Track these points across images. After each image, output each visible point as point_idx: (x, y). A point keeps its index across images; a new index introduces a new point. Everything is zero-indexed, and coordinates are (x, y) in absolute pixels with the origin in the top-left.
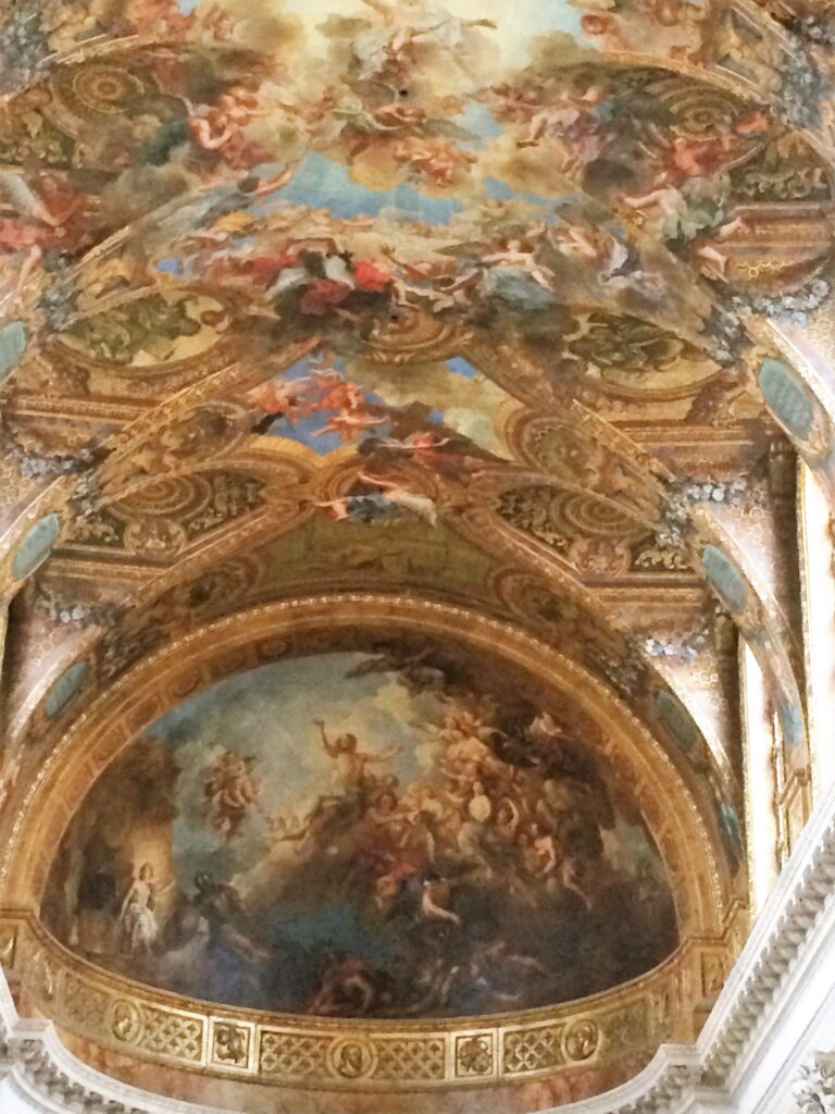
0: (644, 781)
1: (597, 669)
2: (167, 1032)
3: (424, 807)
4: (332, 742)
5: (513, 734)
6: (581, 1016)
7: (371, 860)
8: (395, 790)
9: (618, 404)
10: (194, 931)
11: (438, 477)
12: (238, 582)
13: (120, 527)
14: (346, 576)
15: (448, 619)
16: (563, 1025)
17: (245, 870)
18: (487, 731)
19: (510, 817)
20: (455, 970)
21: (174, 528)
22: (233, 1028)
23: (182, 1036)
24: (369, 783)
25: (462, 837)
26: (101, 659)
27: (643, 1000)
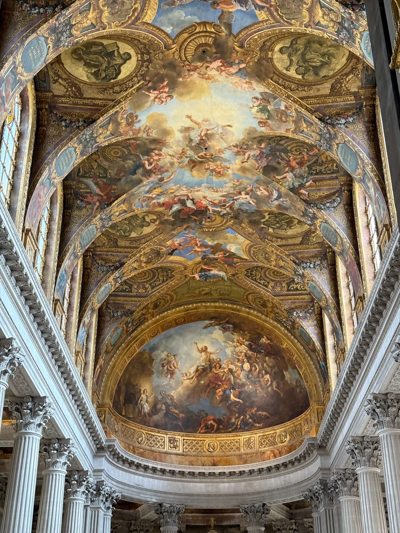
0: (296, 355)
1: (279, 322)
2: (154, 441)
3: (229, 368)
4: (200, 349)
5: (255, 343)
6: (282, 429)
7: (214, 385)
8: (220, 363)
9: (279, 240)
10: (161, 409)
11: (226, 265)
12: (168, 301)
13: (131, 286)
14: (201, 297)
15: (232, 309)
16: (276, 433)
17: (176, 390)
18: (247, 343)
19: (256, 369)
20: (242, 417)
21: (147, 286)
22: (174, 438)
23: (159, 442)
24: (212, 361)
25: (241, 376)
26: (127, 327)
27: (300, 424)
